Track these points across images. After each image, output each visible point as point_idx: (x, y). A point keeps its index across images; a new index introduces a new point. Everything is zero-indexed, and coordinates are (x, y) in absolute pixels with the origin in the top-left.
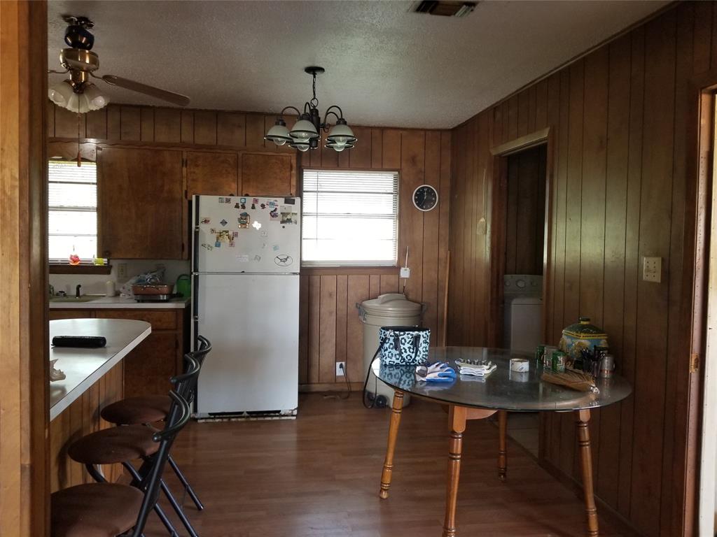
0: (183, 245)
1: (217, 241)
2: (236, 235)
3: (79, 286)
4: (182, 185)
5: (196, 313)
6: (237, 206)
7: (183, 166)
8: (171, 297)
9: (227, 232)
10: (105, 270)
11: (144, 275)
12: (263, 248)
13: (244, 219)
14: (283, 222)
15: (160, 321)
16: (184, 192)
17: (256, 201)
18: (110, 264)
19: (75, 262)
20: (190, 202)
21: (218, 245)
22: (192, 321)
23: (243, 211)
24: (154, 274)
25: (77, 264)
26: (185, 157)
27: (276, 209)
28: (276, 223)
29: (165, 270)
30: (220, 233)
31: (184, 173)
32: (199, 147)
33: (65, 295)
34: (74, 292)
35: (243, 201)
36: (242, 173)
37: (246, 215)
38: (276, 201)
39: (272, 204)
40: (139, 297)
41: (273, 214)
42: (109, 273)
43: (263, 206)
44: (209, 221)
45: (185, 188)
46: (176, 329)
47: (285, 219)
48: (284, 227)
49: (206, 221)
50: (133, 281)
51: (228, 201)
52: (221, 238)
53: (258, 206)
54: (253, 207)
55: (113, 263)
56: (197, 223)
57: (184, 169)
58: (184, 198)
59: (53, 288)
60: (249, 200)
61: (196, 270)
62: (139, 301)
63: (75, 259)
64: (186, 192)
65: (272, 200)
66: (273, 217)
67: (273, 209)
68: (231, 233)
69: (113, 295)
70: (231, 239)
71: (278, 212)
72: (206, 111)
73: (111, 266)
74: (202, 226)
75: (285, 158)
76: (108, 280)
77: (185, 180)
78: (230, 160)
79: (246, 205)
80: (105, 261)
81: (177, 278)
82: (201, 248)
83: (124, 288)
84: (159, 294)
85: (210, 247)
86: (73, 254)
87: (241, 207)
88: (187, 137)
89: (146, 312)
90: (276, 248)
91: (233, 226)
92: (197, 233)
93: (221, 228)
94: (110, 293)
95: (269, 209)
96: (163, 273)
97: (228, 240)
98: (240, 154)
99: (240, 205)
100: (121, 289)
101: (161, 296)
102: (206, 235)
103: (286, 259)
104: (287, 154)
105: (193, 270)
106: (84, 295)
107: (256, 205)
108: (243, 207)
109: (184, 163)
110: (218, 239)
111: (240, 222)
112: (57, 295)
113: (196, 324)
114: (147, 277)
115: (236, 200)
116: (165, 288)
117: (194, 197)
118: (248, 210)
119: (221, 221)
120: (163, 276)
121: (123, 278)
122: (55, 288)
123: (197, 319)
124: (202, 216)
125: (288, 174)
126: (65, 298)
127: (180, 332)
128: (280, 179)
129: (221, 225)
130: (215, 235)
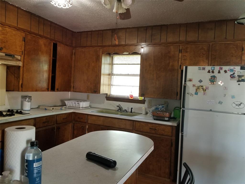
0: (177, 93)
1: (196, 91)
2: (207, 88)
3: (132, 108)
4: (178, 63)
5: (182, 131)
6: (209, 72)
7: (179, 53)
8: (170, 119)
9: (202, 86)
10: (143, 102)
11: (159, 106)
12: (224, 96)
13: (213, 80)
14: (239, 81)
15: (164, 131)
16: (179, 66)
17: (221, 69)
18: (145, 99)
19: (131, 97)
20: (182, 71)
21: (196, 93)
22: (180, 134)
23: (212, 74)
24: (163, 106)
25: (132, 98)
26: (181, 48)
27: (234, 74)
28: (234, 82)
29: (168, 104)
30: (198, 87)
31: (180, 57)
32: (188, 43)
33: (127, 112)
34: (130, 111)
35: (213, 68)
36: (212, 54)
37: (214, 77)
38: (235, 68)
39: (231, 70)
40: (155, 118)
41: (232, 76)
42: (144, 103)
43: (226, 72)
44: (192, 80)
45: (180, 64)
46: (172, 136)
47: (241, 79)
48: (239, 84)
49: (190, 80)
50: (153, 108)
51: (204, 69)
52: (198, 90)
53: (222, 72)
54: (219, 72)
55: (146, 99)
56: (185, 81)
57: (180, 54)
58: (179, 68)
59: (122, 108)
60: (217, 68)
61: (184, 107)
62: (155, 119)
63: (132, 96)
64: (180, 66)
65: (232, 67)
66: (232, 78)
67: (232, 73)
68: (204, 87)
69: (145, 114)
70: (204, 90)
71: (236, 75)
72: (193, 23)
73: (145, 101)
74: (188, 83)
75: (238, 44)
76: (143, 107)
77: (180, 60)
78: (205, 47)
79: (214, 71)
80: (143, 98)
81: (174, 108)
82: (187, 95)
83: (149, 111)
84: (165, 117)
85: (192, 95)
86: (131, 94)
87: (211, 72)
88: (182, 38)
89: (157, 125)
90: (233, 97)
91: (206, 83)
92: (185, 87)
93: (198, 84)
94: (144, 112)
95: (229, 73)
96: (167, 106)
97: (203, 91)
98: (211, 44)
99: (211, 71)
100: (148, 112)
101: (166, 118)
102: (190, 88)
103: (240, 105)
104: (240, 42)
105: (182, 107)
106: (134, 112)
107: (221, 71)
108: (213, 72)
109: (180, 51)
110: (196, 90)
111: (210, 80)
112: (124, 111)
113: (182, 136)
114: (160, 107)
115: (209, 68)
116: (167, 114)
117: (184, 67)
118: (216, 74)
119: (199, 80)
120: (167, 107)
121: (150, 106)
122: (123, 109)
123: (183, 134)
124: (188, 77)
125: (240, 53)
126: (126, 113)
127: (174, 138)
128: (235, 56)
129: (199, 82)
130: (195, 88)
